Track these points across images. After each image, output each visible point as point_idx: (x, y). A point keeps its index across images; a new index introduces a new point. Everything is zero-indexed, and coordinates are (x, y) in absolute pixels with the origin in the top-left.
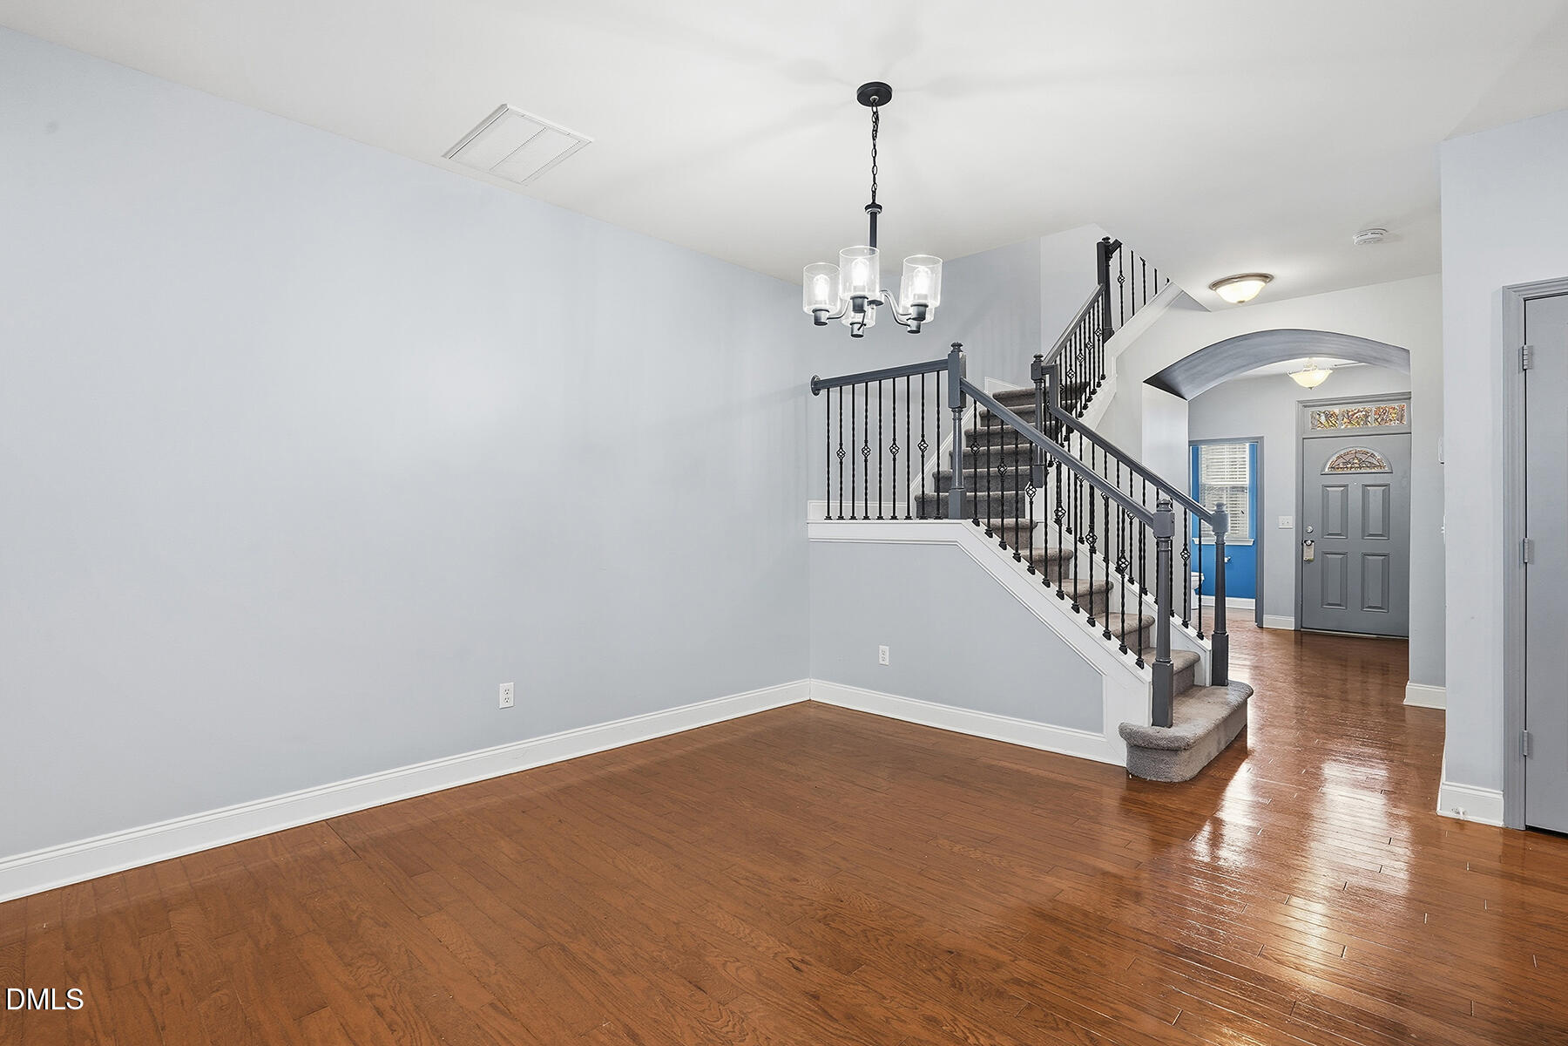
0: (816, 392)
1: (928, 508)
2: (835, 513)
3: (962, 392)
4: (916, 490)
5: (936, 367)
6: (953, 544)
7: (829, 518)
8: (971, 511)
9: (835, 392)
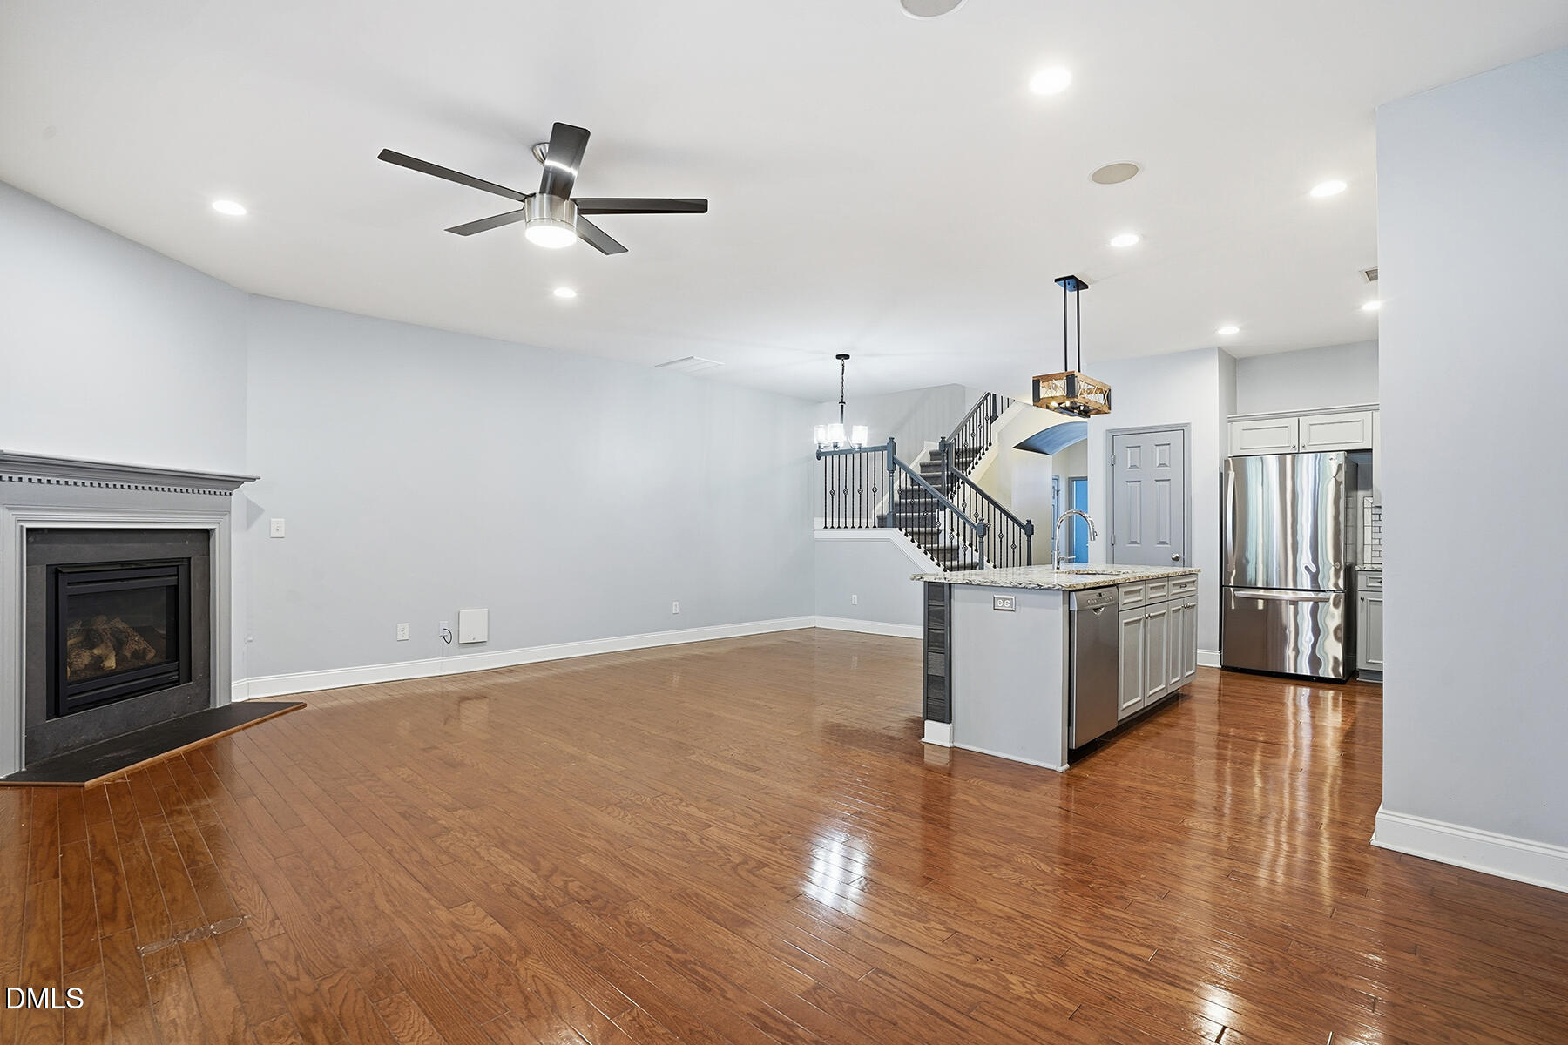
0: (819, 458)
1: (882, 522)
2: (829, 525)
3: (894, 464)
4: (878, 513)
5: (882, 449)
6: (888, 540)
7: (825, 527)
8: (898, 524)
9: (829, 459)
